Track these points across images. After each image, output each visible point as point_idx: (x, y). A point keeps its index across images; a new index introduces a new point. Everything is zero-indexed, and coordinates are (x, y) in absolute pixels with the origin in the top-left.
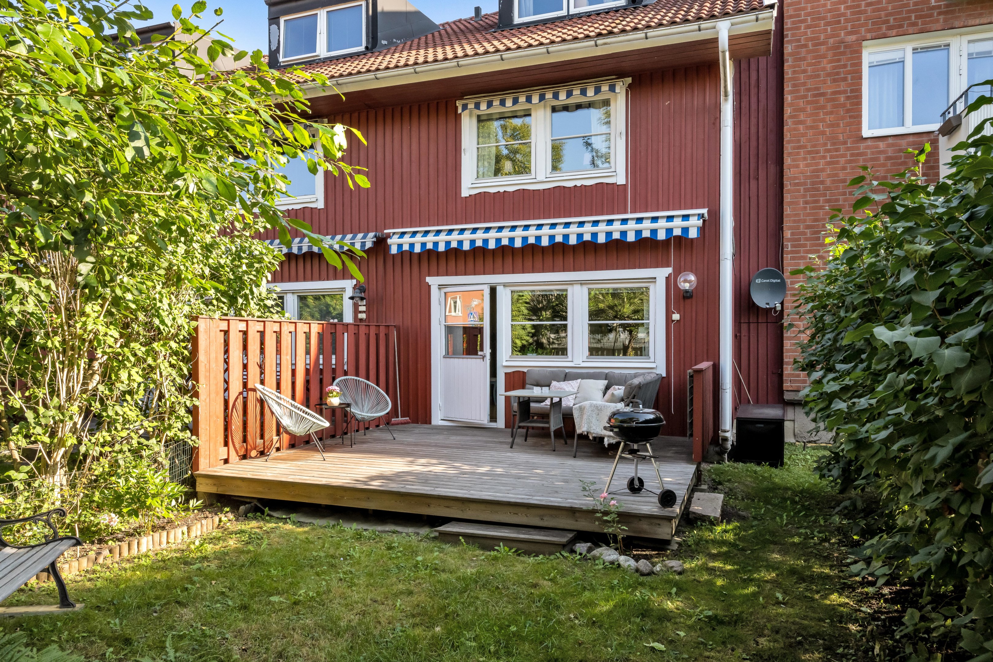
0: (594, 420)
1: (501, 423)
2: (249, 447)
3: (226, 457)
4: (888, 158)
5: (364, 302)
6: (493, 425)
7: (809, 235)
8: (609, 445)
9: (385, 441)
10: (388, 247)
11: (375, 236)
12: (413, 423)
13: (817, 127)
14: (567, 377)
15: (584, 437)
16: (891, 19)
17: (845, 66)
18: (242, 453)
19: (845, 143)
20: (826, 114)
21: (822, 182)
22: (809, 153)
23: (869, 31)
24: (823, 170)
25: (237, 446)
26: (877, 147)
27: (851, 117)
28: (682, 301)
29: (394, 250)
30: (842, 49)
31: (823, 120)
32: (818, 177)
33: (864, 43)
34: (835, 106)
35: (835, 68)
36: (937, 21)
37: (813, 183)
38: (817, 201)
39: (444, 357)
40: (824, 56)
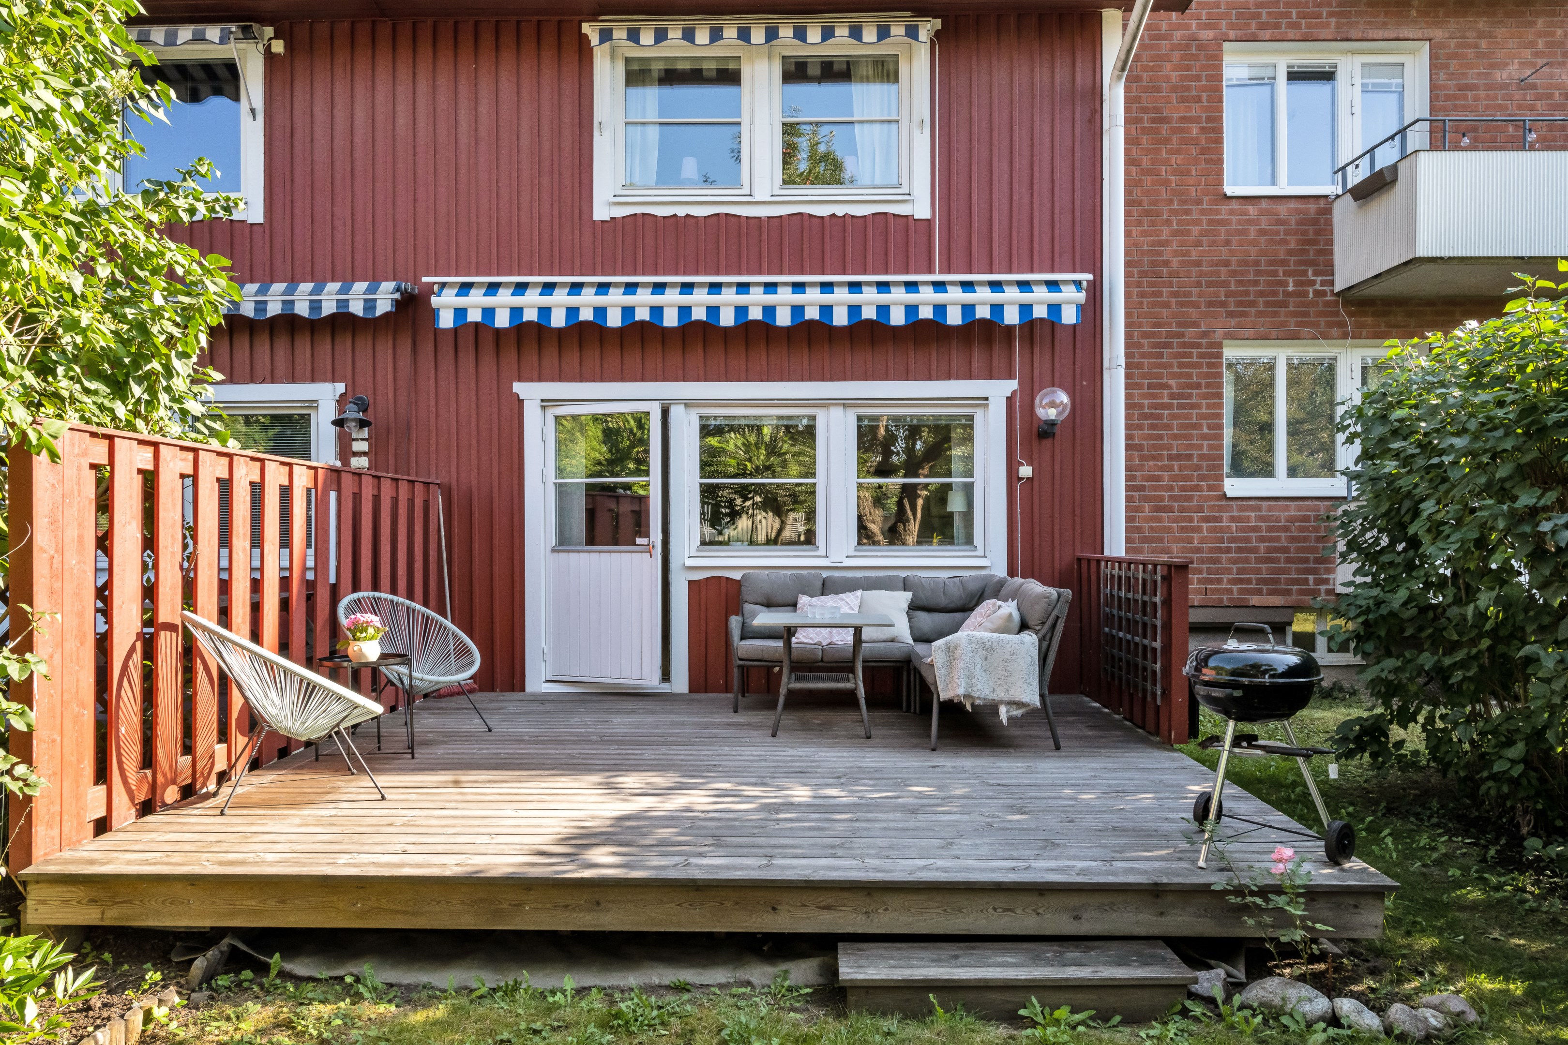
0: (978, 671)
1: (680, 683)
2: (160, 779)
3: (101, 813)
4: (1262, 232)
5: (365, 433)
6: (665, 688)
7: (1146, 349)
8: (1011, 719)
9: (468, 737)
10: (434, 314)
11: (398, 290)
12: (481, 690)
13: (1157, 173)
14: (826, 587)
15: (952, 709)
16: (1264, 12)
17: (1197, 78)
18: (142, 796)
19: (1199, 202)
20: (1171, 152)
21: (1166, 263)
22: (1147, 213)
23: (1232, 26)
24: (1166, 243)
25: (132, 778)
26: (1245, 213)
27: (1207, 161)
28: (1035, 443)
29: (446, 321)
30: (1194, 51)
31: (1166, 162)
32: (1160, 254)
33: (1226, 46)
34: (1184, 141)
35: (1183, 78)
36: (1327, 25)
37: (1153, 264)
38: (1159, 294)
39: (554, 550)
40: (1167, 58)
